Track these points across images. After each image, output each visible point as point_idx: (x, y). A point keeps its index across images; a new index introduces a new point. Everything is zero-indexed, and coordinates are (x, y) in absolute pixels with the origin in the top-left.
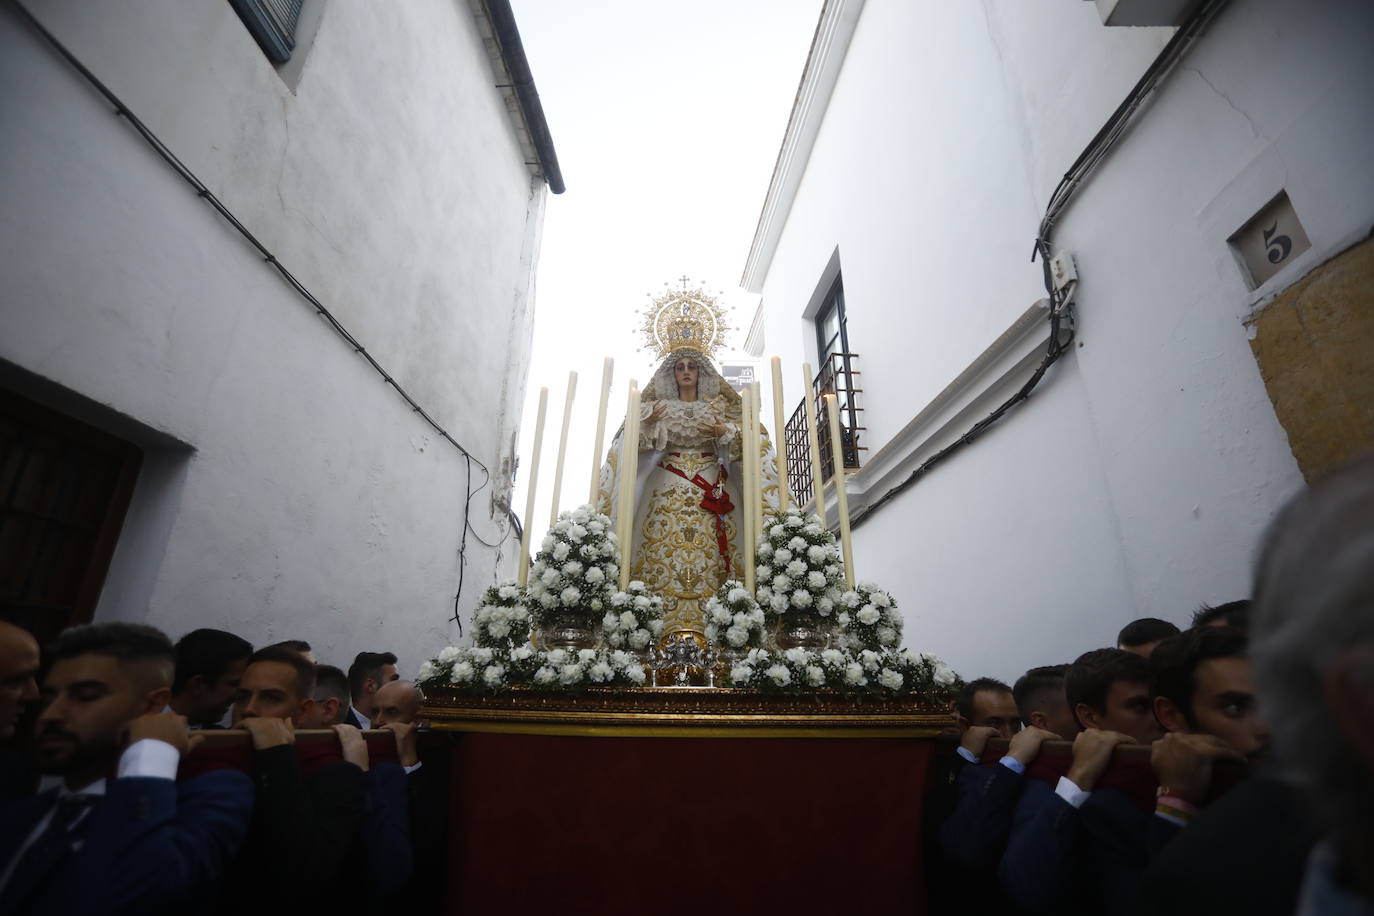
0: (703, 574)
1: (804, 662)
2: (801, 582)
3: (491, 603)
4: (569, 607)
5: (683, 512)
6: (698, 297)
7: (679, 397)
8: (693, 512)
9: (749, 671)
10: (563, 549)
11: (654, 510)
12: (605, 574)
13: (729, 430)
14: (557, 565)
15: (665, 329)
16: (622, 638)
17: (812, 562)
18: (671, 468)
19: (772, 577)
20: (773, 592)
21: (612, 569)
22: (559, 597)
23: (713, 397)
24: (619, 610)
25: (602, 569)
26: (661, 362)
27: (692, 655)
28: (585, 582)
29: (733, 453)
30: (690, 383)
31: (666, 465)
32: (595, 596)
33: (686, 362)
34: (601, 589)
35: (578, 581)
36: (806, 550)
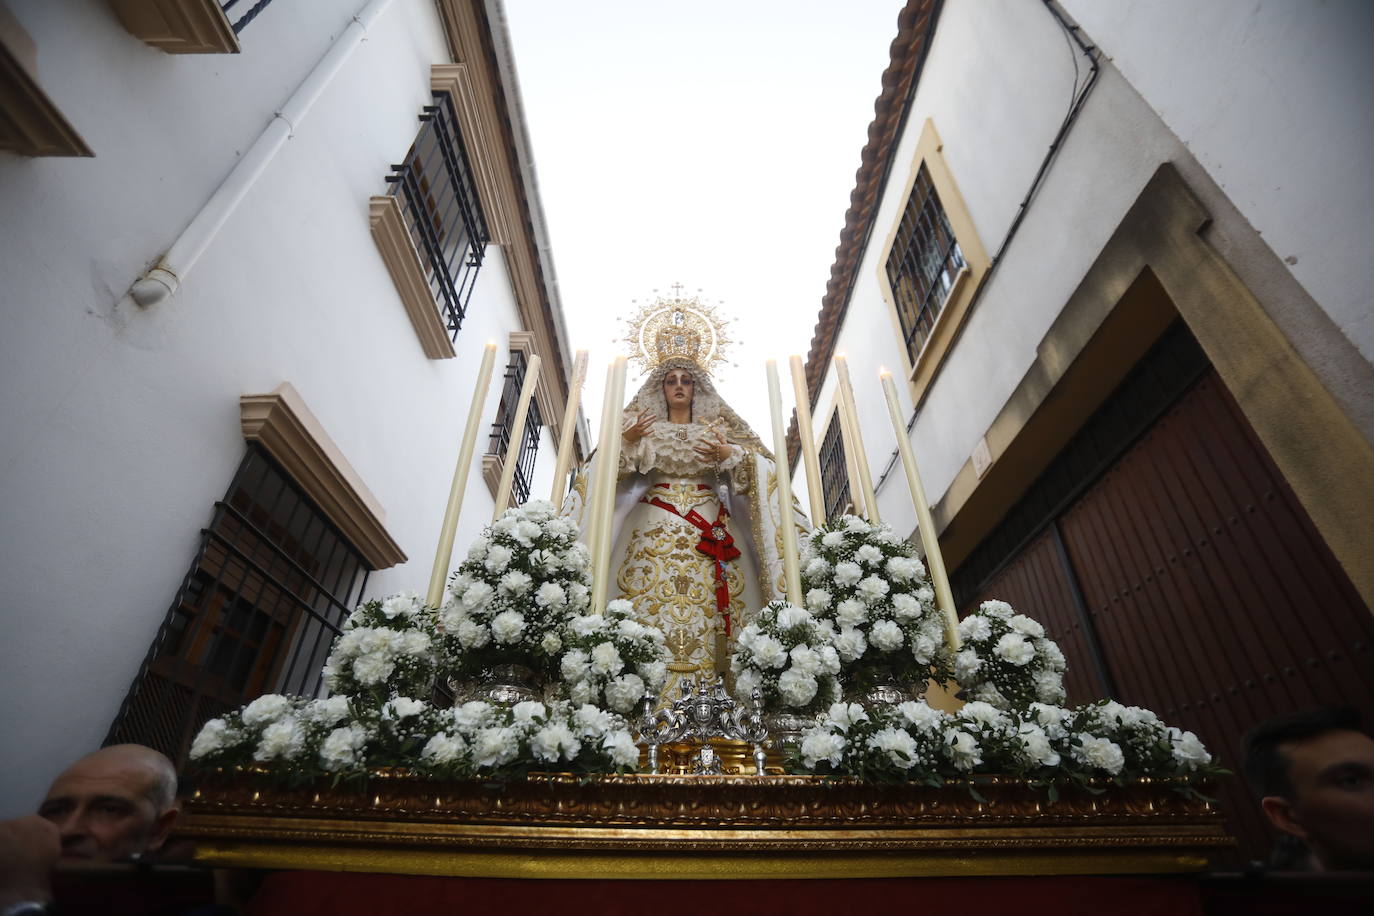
0: (701, 638)
1: (936, 725)
2: (883, 609)
3: (366, 624)
4: (505, 644)
5: (674, 556)
6: (693, 305)
7: (669, 419)
8: (687, 557)
9: (838, 742)
10: (502, 555)
11: (635, 553)
12: (567, 596)
13: (735, 452)
14: (492, 580)
15: (653, 340)
16: (595, 691)
17: (895, 580)
18: (657, 502)
19: (834, 604)
20: (838, 629)
21: (579, 590)
22: (489, 626)
23: (711, 419)
24: (589, 643)
25: (564, 587)
26: (647, 377)
27: (724, 717)
28: (534, 604)
29: (739, 482)
30: (681, 400)
31: (650, 499)
32: (551, 628)
33: (679, 374)
34: (559, 618)
35: (521, 603)
36: (884, 563)
